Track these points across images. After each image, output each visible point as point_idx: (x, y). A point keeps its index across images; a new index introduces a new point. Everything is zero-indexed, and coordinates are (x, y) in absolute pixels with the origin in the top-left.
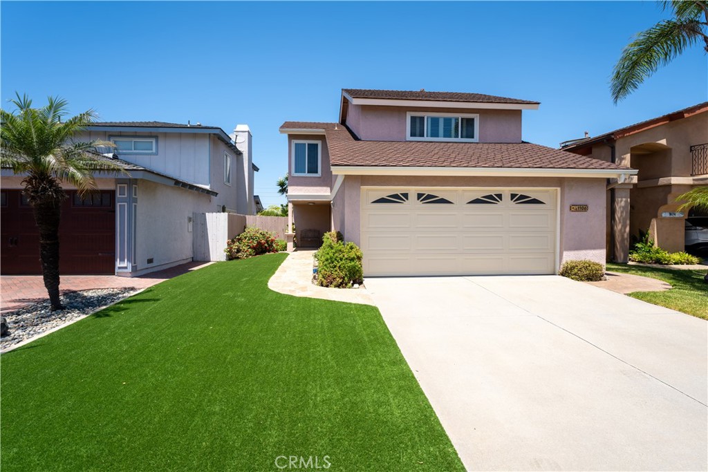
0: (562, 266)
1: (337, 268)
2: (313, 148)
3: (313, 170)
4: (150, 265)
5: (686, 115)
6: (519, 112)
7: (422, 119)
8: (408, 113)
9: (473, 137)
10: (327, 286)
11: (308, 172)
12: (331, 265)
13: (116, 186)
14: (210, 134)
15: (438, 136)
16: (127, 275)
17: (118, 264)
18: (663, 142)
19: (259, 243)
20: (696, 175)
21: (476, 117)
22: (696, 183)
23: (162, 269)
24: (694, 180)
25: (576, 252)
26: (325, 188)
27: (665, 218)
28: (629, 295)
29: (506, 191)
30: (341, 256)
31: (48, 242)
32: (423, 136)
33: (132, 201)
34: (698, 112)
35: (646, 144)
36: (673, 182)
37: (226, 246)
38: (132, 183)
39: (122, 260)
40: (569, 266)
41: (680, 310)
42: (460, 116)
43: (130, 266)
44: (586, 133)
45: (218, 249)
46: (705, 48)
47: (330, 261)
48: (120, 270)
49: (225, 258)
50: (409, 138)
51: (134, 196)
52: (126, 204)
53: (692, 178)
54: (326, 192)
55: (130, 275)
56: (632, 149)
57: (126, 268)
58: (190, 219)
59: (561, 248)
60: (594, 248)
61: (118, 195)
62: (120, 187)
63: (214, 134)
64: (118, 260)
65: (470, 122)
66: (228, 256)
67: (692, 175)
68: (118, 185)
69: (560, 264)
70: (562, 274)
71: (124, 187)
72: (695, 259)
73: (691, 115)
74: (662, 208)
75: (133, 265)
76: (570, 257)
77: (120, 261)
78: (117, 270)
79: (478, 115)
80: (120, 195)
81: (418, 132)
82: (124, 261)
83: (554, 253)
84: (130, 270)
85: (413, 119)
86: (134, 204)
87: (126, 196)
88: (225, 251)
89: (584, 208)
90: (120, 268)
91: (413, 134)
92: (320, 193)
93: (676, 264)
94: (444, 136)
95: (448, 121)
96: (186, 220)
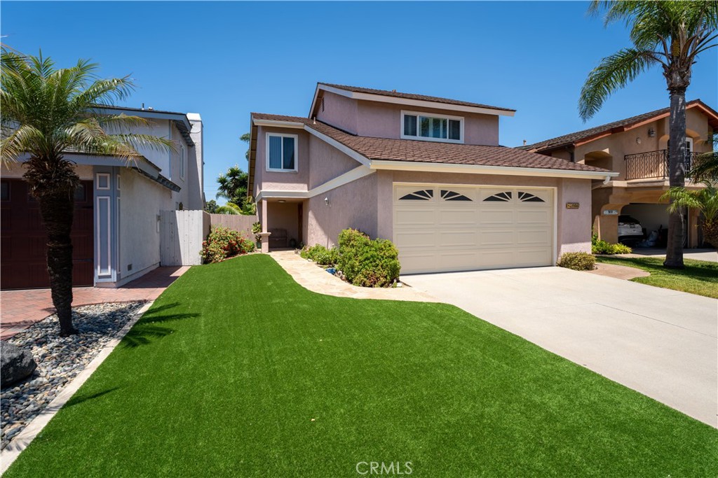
0: (560, 258)
1: (379, 267)
2: (289, 142)
3: (289, 164)
4: (130, 272)
5: (626, 129)
6: (496, 118)
7: (414, 118)
8: (402, 111)
9: (459, 139)
10: (371, 286)
11: (284, 168)
12: (374, 264)
13: (95, 176)
14: (170, 120)
15: (428, 136)
16: (110, 285)
17: (98, 272)
18: (607, 151)
19: (230, 244)
20: (629, 179)
21: (462, 120)
22: (630, 186)
23: (138, 277)
24: (628, 183)
25: (571, 245)
26: (302, 185)
27: (605, 215)
28: (633, 280)
29: (515, 189)
30: (382, 254)
31: (61, 245)
32: (416, 135)
33: (115, 194)
34: (633, 127)
35: (594, 152)
36: (614, 185)
37: (201, 249)
38: (115, 171)
39: (104, 267)
40: (568, 258)
41: (685, 291)
42: (448, 118)
43: (114, 274)
44: (525, 141)
45: (190, 251)
46: (664, 74)
47: (371, 260)
48: (102, 280)
49: (200, 261)
50: (403, 136)
51: (118, 189)
52: (109, 198)
53: (626, 182)
54: (302, 189)
55: (114, 285)
56: (586, 156)
57: (109, 277)
58: (159, 218)
59: (558, 242)
60: (583, 242)
61: (97, 187)
62: (100, 176)
63: (174, 121)
64: (99, 267)
65: (456, 125)
66: (202, 259)
67: (626, 180)
68: (98, 175)
69: (558, 256)
70: (561, 265)
71: (107, 177)
72: (629, 249)
73: (629, 129)
74: (604, 207)
75: (119, 273)
76: (567, 249)
77: (101, 268)
78: (96, 280)
79: (463, 118)
80: (100, 187)
81: (410, 131)
82: (107, 268)
83: (552, 246)
84: (114, 279)
85: (406, 117)
86: (118, 198)
87: (108, 188)
88: (200, 253)
89: (575, 206)
90: (100, 277)
91: (406, 133)
92: (297, 190)
93: (617, 253)
94: (434, 136)
95: (436, 122)
96: (155, 219)
